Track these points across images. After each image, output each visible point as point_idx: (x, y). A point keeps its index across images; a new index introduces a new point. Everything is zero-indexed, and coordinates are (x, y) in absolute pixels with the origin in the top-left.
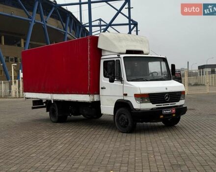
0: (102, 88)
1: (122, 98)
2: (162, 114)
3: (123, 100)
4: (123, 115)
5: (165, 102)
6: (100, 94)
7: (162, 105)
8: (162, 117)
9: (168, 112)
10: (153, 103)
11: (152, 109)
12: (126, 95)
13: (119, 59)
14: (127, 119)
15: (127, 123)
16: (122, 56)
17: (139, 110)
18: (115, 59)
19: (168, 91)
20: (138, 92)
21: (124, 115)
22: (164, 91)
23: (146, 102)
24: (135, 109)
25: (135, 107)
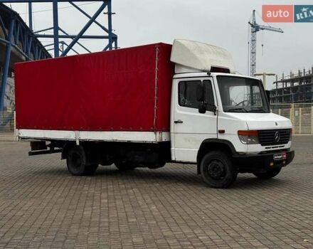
0: (176, 122)
1: (215, 137)
2: (272, 161)
3: (217, 139)
4: (216, 162)
5: (274, 143)
6: (172, 131)
8: (272, 164)
9: (279, 157)
10: (262, 145)
11: (261, 153)
12: (222, 132)
13: (210, 79)
14: (224, 168)
15: (224, 174)
16: (215, 74)
17: (244, 154)
18: (202, 79)
19: (279, 127)
20: (245, 128)
21: (218, 161)
22: (274, 127)
23: (254, 143)
24: (238, 153)
25: (237, 150)
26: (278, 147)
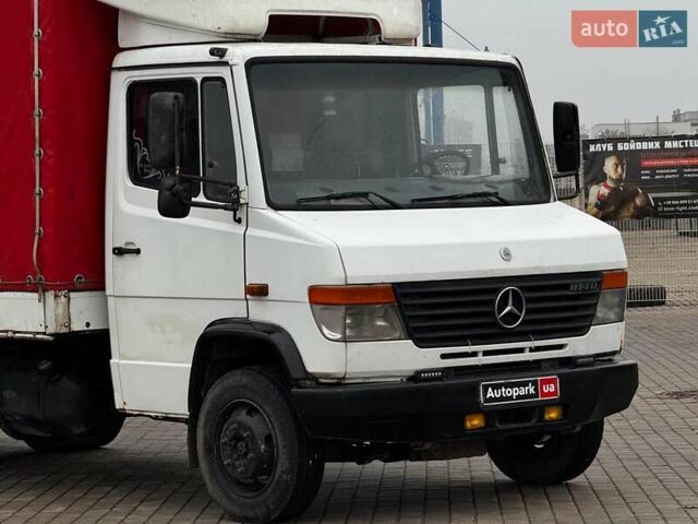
0: (119, 252)
1: (236, 310)
2: (476, 409)
3: (246, 321)
4: (242, 416)
5: (493, 332)
7: (480, 355)
8: (475, 422)
9: (515, 392)
10: (421, 343)
11: (416, 377)
12: (259, 291)
13: (223, 72)
14: (268, 439)
15: (267, 465)
16: (240, 54)
17: (340, 382)
18: (198, 75)
19: (520, 265)
20: (332, 277)
21: (251, 411)
22: (493, 266)
23: (378, 336)
24: (314, 378)
26: (527, 351)
